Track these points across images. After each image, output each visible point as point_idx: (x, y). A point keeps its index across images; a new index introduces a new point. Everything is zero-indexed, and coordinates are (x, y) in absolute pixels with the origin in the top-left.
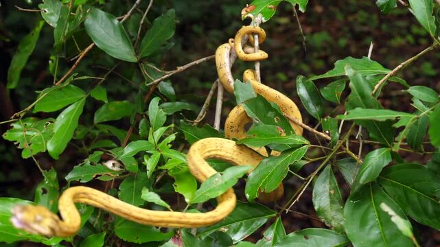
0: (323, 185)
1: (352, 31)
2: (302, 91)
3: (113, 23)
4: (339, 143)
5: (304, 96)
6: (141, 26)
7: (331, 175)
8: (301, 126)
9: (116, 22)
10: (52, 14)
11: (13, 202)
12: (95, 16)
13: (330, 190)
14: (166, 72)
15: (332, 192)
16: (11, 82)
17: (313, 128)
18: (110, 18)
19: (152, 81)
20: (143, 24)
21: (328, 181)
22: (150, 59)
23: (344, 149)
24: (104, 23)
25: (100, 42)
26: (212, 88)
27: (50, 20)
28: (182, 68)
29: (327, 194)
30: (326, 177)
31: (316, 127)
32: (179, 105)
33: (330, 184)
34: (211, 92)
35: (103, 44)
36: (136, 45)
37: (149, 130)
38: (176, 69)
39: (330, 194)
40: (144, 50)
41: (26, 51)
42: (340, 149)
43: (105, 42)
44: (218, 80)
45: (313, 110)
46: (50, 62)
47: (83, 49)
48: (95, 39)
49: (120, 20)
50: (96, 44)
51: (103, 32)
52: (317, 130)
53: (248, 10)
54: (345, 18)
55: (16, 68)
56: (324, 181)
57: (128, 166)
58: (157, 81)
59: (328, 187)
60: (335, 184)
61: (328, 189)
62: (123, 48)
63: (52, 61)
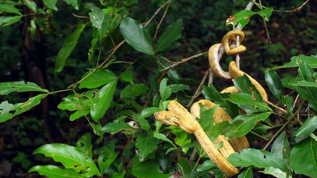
0: (279, 145)
1: (301, 43)
2: (269, 79)
3: (139, 28)
4: (292, 115)
5: (270, 82)
6: (157, 31)
7: (285, 138)
8: (267, 103)
9: (141, 26)
10: (97, 20)
11: (64, 147)
12: (127, 22)
13: (284, 149)
14: (174, 63)
15: (285, 150)
16: (58, 67)
17: (275, 104)
18: (137, 24)
19: (164, 68)
20: (158, 29)
21: (283, 142)
22: (163, 53)
23: (296, 119)
24: (132, 27)
25: (129, 40)
26: (206, 75)
27: (95, 23)
28: (185, 60)
29: (281, 151)
30: (282, 139)
31: (277, 104)
32: (181, 87)
33: (284, 144)
34: (205, 78)
35: (131, 41)
36: (154, 43)
37: (159, 102)
38: (181, 61)
39: (284, 151)
40: (159, 47)
41: (70, 46)
42: (293, 119)
43: (133, 40)
44: (210, 69)
45: (276, 92)
46: (89, 54)
47: (117, 44)
48: (126, 38)
49: (143, 25)
50: (127, 41)
51: (132, 33)
52: (278, 106)
53: (231, 20)
54: (297, 33)
55: (62, 58)
56: (280, 142)
57: (143, 126)
58: (167, 68)
59: (282, 146)
60: (287, 145)
61: (282, 148)
62: (145, 45)
63: (91, 53)
